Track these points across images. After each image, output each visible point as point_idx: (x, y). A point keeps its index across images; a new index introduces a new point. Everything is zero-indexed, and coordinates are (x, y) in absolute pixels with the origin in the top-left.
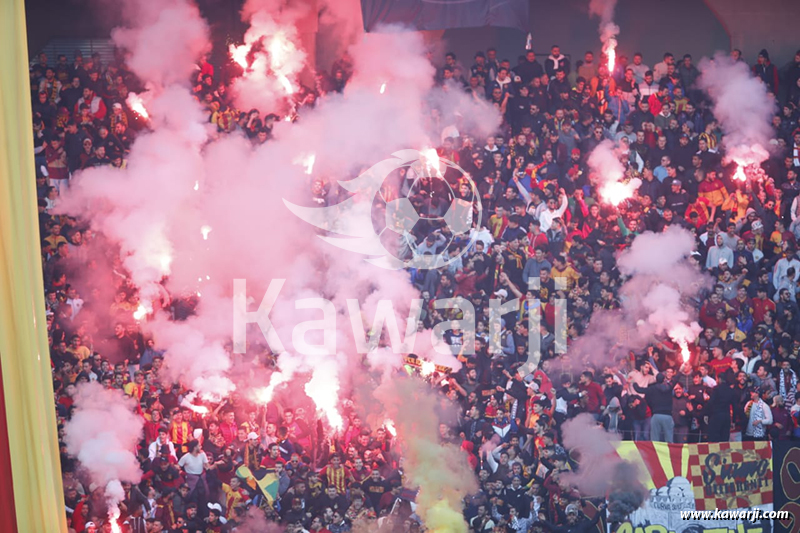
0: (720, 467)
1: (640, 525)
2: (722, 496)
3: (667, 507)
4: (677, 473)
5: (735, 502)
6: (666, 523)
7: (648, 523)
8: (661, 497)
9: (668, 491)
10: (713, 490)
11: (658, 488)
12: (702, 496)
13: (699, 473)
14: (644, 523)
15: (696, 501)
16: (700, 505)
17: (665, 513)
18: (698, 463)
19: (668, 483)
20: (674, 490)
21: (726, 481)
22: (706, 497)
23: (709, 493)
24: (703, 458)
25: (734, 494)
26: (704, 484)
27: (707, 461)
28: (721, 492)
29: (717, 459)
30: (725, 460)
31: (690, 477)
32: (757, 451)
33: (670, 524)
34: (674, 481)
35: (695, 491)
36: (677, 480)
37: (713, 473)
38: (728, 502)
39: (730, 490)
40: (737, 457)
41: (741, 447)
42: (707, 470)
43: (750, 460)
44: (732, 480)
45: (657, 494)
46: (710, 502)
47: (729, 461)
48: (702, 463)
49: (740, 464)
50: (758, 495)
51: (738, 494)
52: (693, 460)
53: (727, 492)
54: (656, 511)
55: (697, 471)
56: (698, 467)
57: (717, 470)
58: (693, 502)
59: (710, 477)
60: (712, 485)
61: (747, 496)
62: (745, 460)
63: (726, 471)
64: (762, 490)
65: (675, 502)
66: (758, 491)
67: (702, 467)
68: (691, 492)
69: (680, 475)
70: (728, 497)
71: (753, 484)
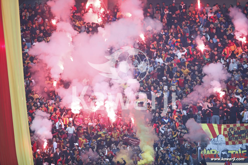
0: (233, 131)
1: (208, 150)
2: (234, 140)
3: (217, 144)
4: (220, 133)
5: (238, 142)
6: (217, 149)
7: (211, 149)
8: (215, 141)
9: (217, 139)
10: (231, 139)
11: (214, 138)
12: (228, 141)
13: (227, 133)
14: (210, 149)
15: (226, 142)
16: (227, 143)
17: (216, 146)
18: (226, 130)
19: (217, 137)
20: (219, 139)
21: (235, 136)
22: (229, 141)
23: (230, 140)
24: (228, 129)
25: (238, 140)
26: (228, 137)
27: (229, 130)
28: (234, 139)
29: (232, 129)
30: (235, 129)
31: (224, 135)
32: (245, 127)
33: (218, 149)
34: (219, 136)
35: (226, 139)
36: (220, 136)
37: (231, 133)
38: (236, 142)
39: (237, 138)
40: (239, 128)
41: (240, 126)
42: (229, 132)
43: (243, 129)
44: (237, 135)
45: (214, 140)
46: (230, 143)
48: (228, 130)
49: (239, 131)
52: (225, 129)
53: (235, 139)
54: (214, 145)
55: (226, 133)
56: (227, 132)
57: (233, 132)
58: (225, 142)
59: (230, 135)
60: (231, 137)
61: (242, 141)
62: (241, 129)
63: (235, 133)
65: (219, 142)
66: (245, 139)
67: (228, 132)
68: (224, 139)
69: (221, 134)
70: (236, 141)
71: (244, 137)
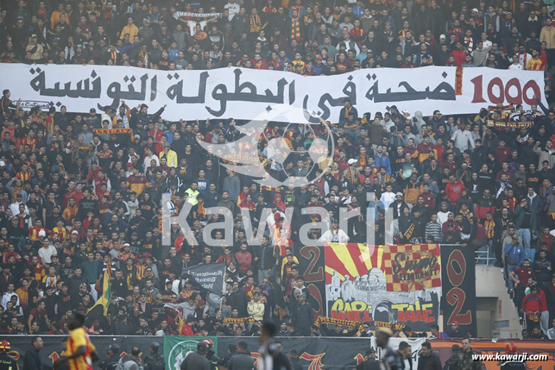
0: (404, 262)
1: (348, 301)
2: (405, 282)
3: (367, 289)
4: (375, 265)
5: (414, 286)
7: (353, 300)
8: (363, 282)
9: (368, 278)
10: (399, 277)
11: (361, 276)
12: (391, 281)
13: (390, 265)
14: (350, 299)
15: (387, 284)
16: (390, 288)
17: (365, 293)
18: (390, 259)
19: (368, 272)
20: (372, 277)
21: (409, 272)
22: (394, 282)
23: (396, 280)
24: (393, 256)
25: (413, 281)
26: (393, 273)
27: (396, 257)
28: (405, 279)
29: (403, 257)
30: (408, 258)
31: (383, 268)
32: (430, 251)
34: (372, 271)
35: (386, 278)
36: (374, 270)
37: (400, 266)
38: (409, 286)
39: (411, 277)
40: (417, 256)
41: (419, 249)
42: (396, 263)
43: (425, 257)
44: (413, 271)
46: (397, 286)
47: (411, 258)
48: (393, 258)
49: (418, 261)
50: (430, 281)
51: (416, 280)
52: (386, 256)
53: (408, 279)
55: (388, 264)
56: (390, 261)
57: (403, 264)
58: (385, 285)
59: (397, 268)
60: (398, 274)
61: (422, 282)
62: (422, 258)
63: (409, 265)
64: (433, 277)
65: (372, 285)
66: (430, 278)
67: (392, 261)
68: (384, 278)
69: (376, 267)
70: (409, 283)
71: (427, 274)
